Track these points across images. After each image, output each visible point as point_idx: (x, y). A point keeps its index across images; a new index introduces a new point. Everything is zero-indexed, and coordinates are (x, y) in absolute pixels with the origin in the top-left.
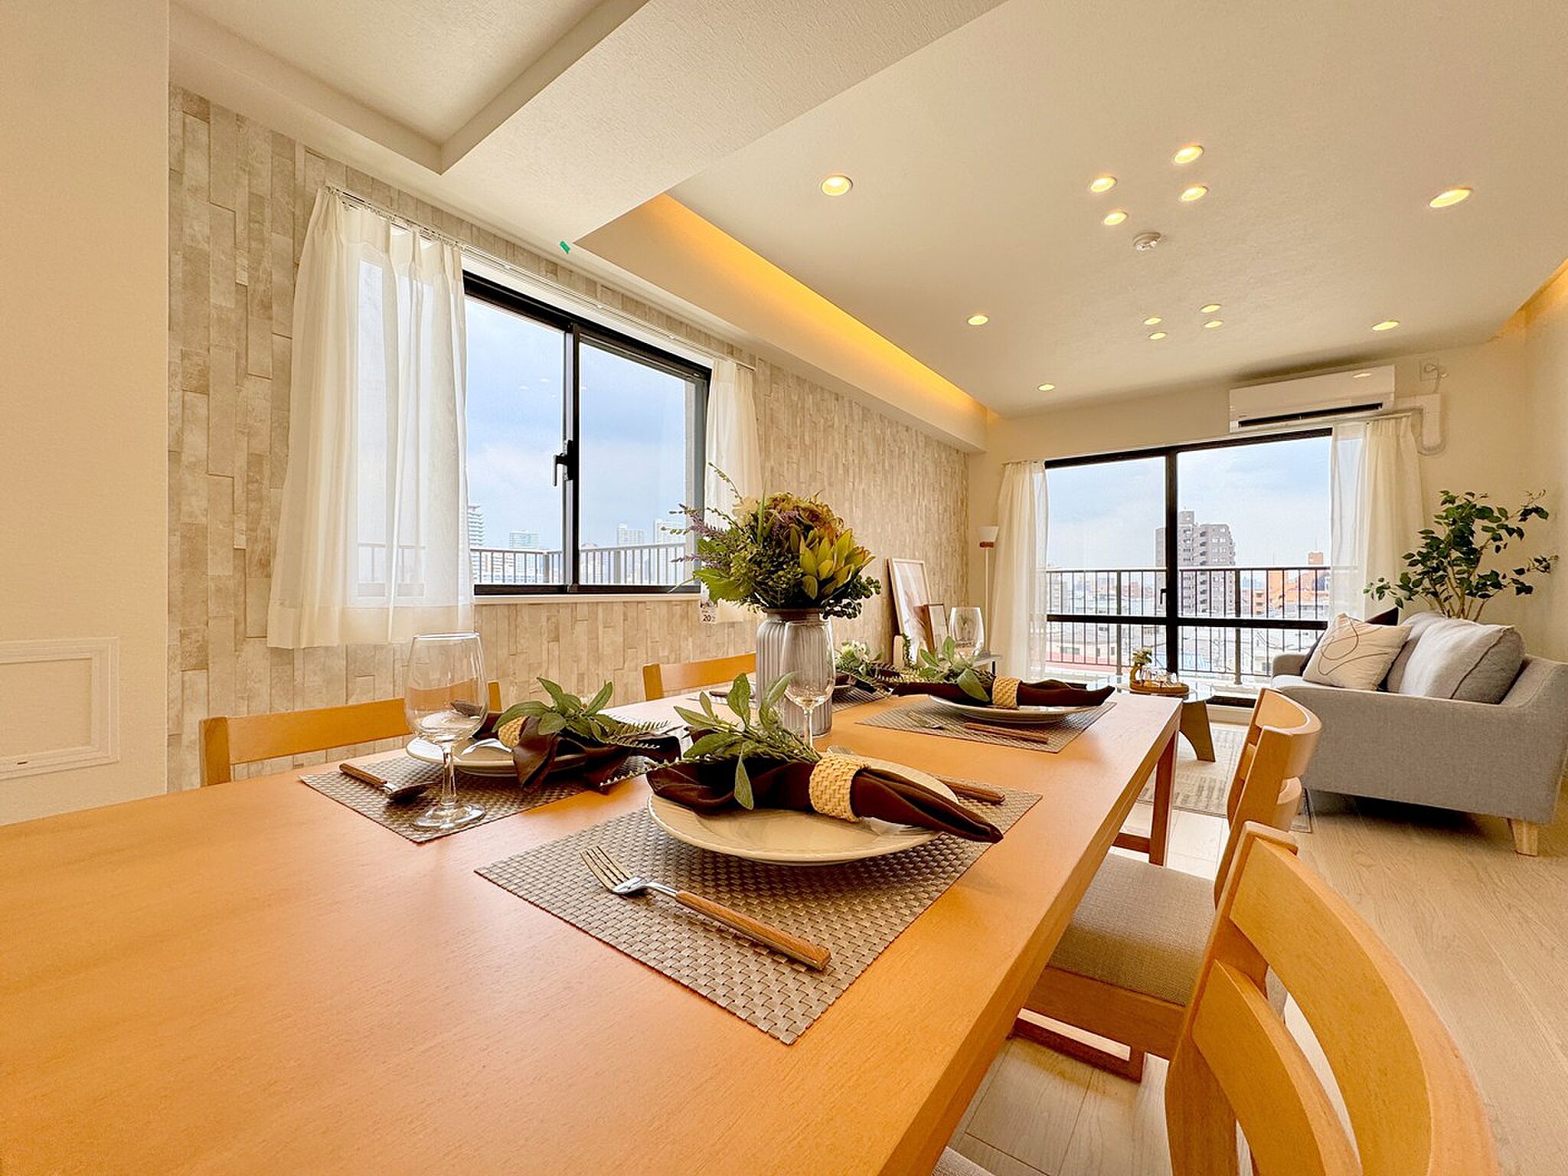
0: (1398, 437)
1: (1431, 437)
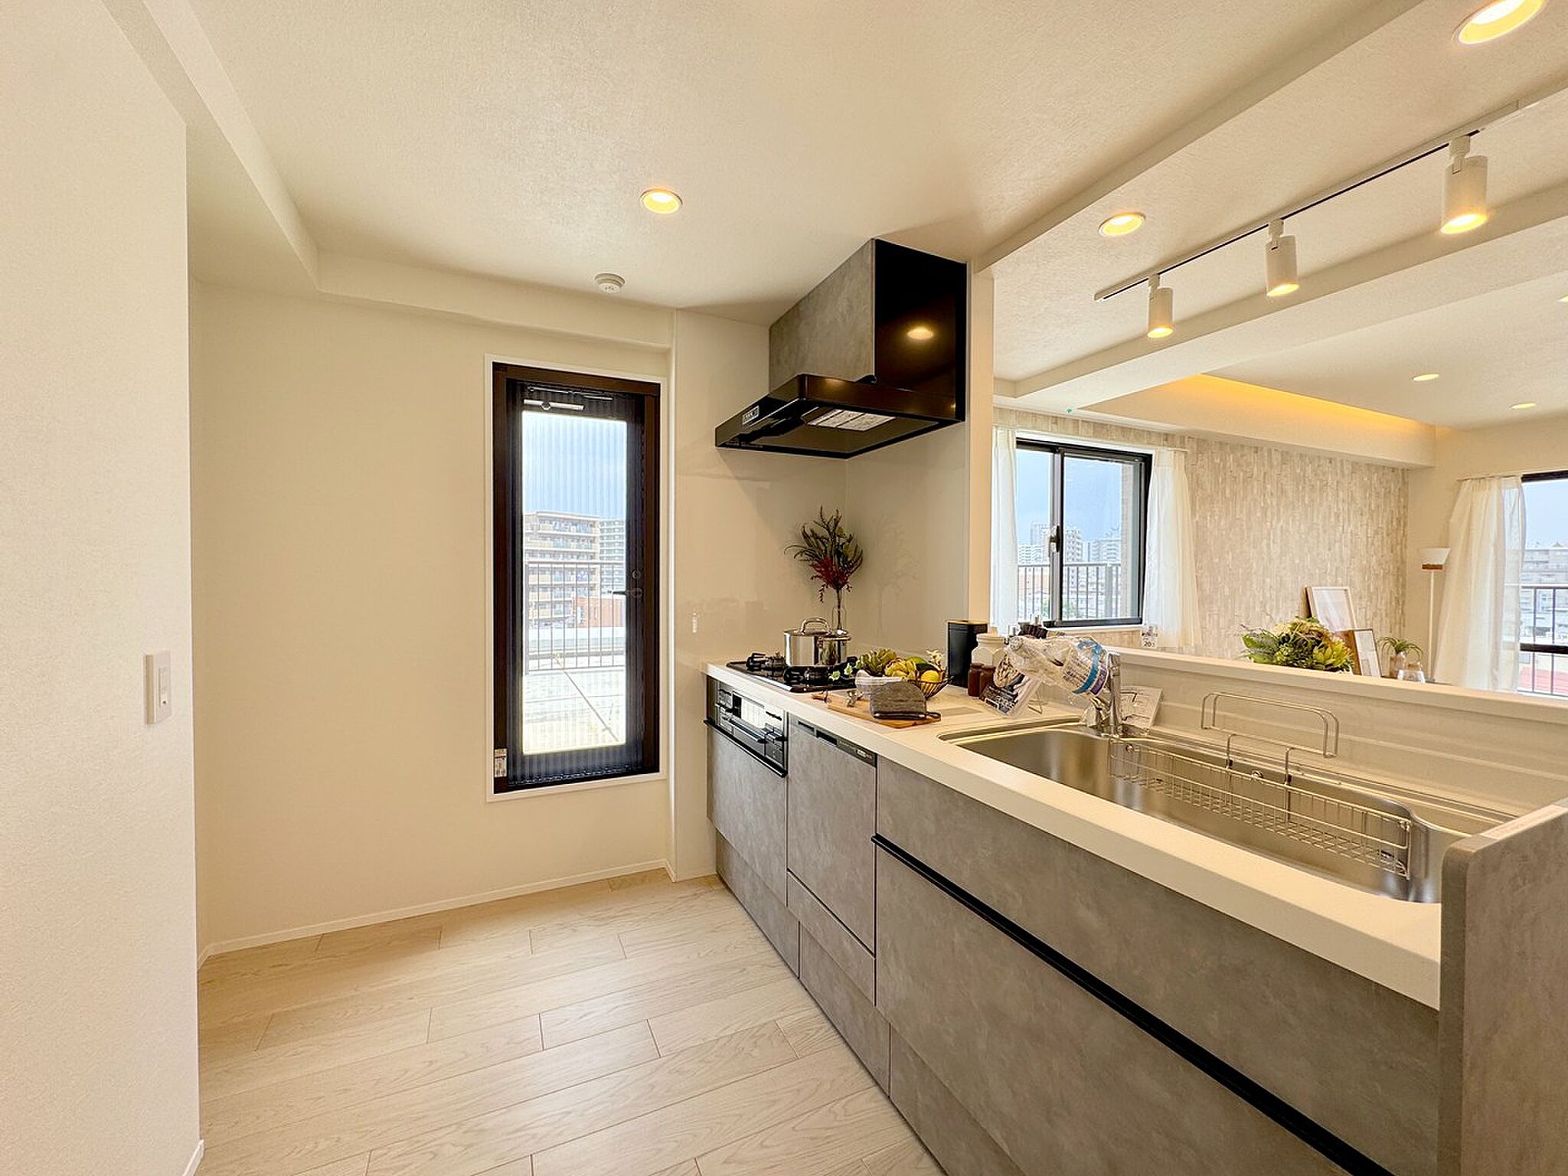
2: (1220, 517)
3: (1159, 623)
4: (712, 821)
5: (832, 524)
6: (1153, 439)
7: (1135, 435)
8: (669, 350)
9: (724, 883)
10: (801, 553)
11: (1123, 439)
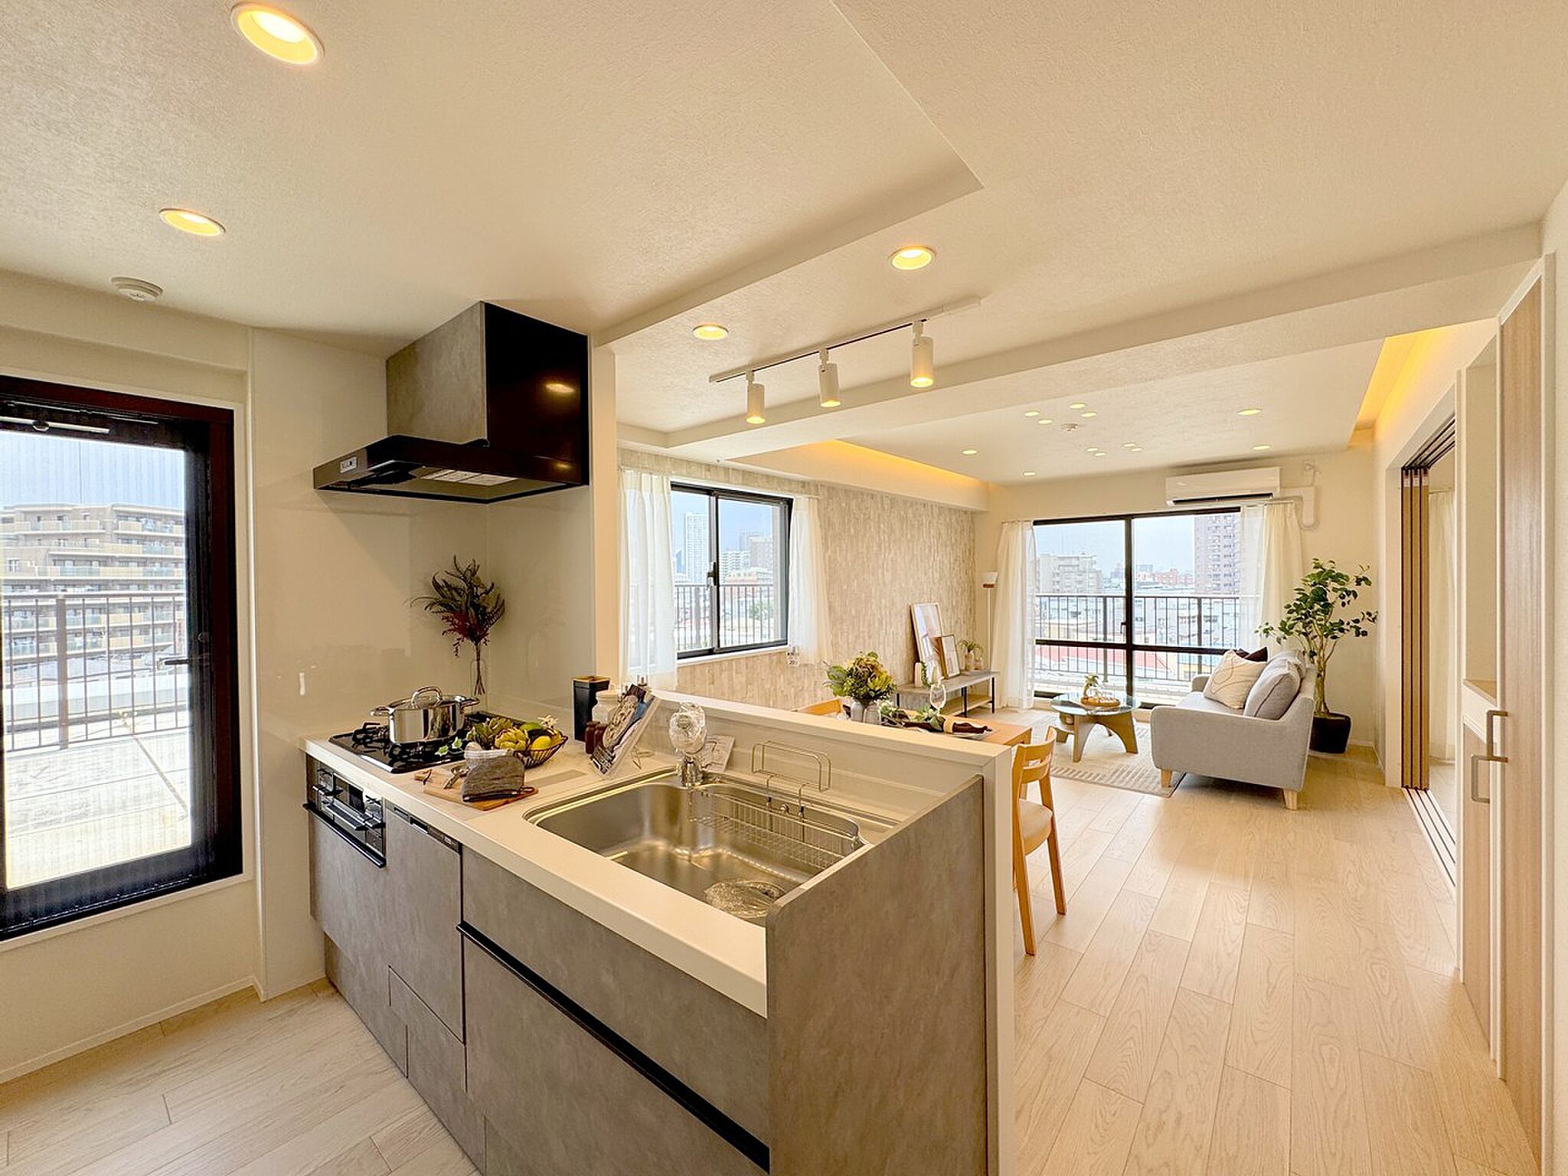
0: (1285, 516)
1: (1308, 520)
2: (847, 552)
3: (800, 645)
4: (315, 919)
5: (469, 574)
6: (793, 486)
7: (778, 483)
8: (245, 373)
9: (335, 987)
10: (432, 605)
11: (767, 485)
